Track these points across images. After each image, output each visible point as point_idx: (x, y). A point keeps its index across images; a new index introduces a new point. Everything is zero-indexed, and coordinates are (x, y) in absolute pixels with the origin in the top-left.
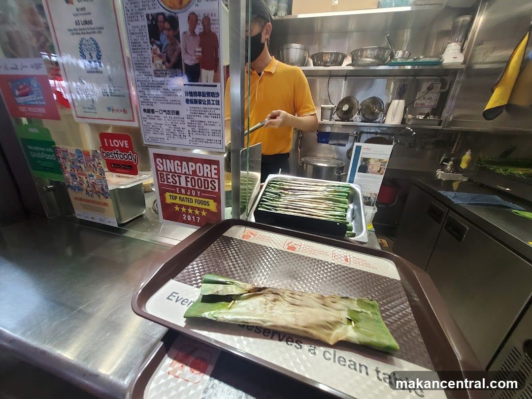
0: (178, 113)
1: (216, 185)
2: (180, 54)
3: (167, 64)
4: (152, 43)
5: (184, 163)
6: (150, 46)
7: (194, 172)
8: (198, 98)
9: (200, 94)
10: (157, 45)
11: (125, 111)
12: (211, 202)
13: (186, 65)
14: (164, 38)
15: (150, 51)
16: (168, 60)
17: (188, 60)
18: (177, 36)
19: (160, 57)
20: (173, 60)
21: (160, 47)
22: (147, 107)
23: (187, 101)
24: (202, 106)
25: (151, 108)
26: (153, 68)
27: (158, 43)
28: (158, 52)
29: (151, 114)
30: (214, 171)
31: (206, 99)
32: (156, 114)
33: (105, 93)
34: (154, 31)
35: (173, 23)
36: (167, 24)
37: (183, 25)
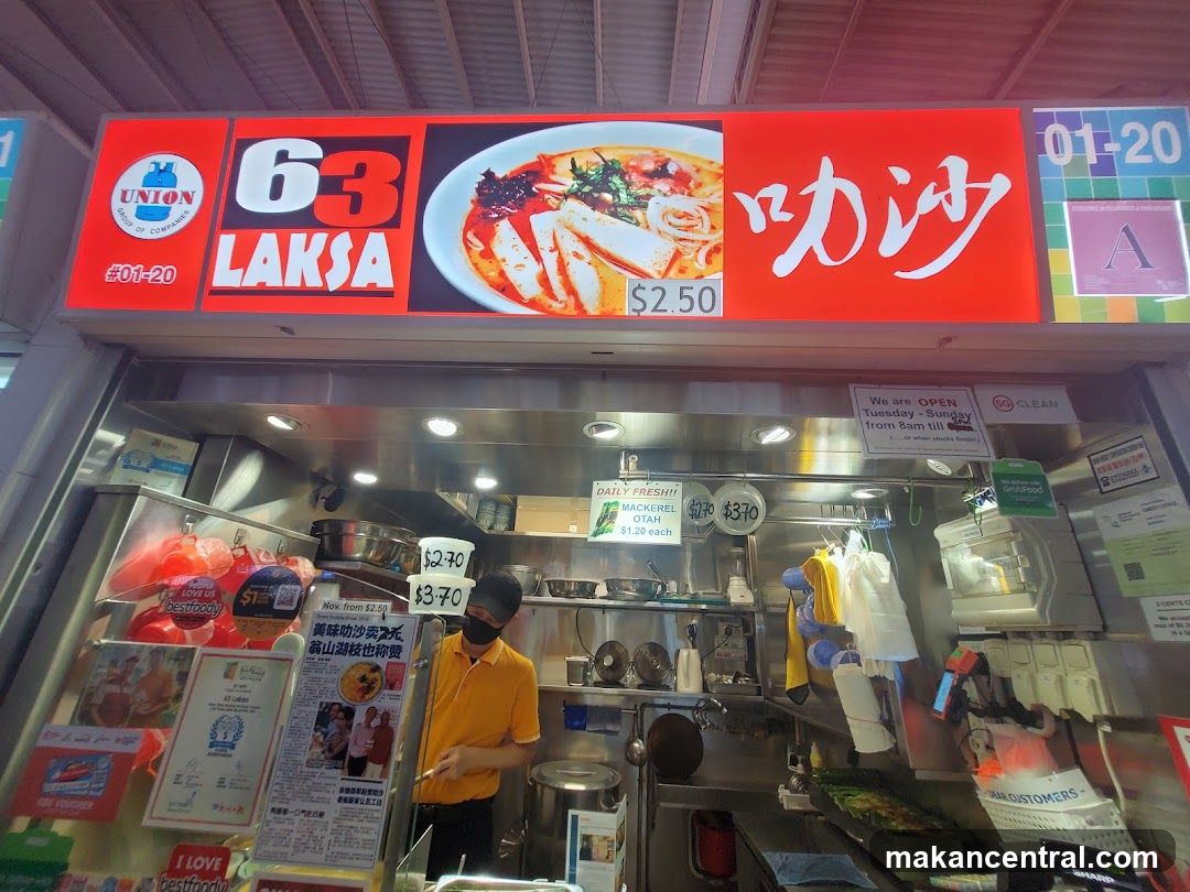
0: (321, 815)
2: (347, 746)
3: (327, 753)
4: (316, 730)
6: (313, 732)
8: (355, 796)
9: (359, 791)
10: (323, 733)
11: (240, 810)
13: (351, 757)
14: (333, 728)
15: (311, 737)
16: (330, 750)
17: (355, 752)
18: (350, 727)
19: (322, 745)
20: (336, 750)
21: (325, 735)
22: (277, 805)
23: (340, 800)
24: (359, 806)
25: (284, 806)
27: (324, 730)
28: (321, 739)
29: (281, 816)
31: (366, 797)
32: (288, 816)
33: (221, 783)
34: (323, 719)
35: (349, 713)
36: (341, 714)
37: (360, 717)
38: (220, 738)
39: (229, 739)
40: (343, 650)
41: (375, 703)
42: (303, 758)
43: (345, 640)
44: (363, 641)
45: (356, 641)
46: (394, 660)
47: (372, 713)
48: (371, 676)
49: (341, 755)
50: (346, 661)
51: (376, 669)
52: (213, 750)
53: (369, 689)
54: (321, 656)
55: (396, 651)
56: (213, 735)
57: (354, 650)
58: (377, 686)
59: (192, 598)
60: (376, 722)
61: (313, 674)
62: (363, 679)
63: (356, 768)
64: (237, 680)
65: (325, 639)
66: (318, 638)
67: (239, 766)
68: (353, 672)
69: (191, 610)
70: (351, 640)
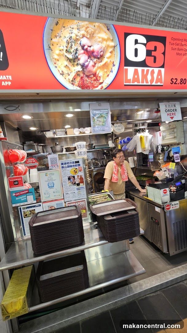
0: (75, 193)
1: (85, 206)
5: (76, 203)
6: (68, 181)
7: (79, 205)
9: (80, 188)
11: (60, 195)
12: (84, 210)
14: (72, 180)
16: (72, 183)
17: (77, 182)
18: (75, 179)
20: (74, 183)
23: (77, 190)
24: (80, 190)
26: (69, 185)
28: (70, 182)
30: (84, 203)
32: (69, 194)
33: (54, 192)
34: (69, 179)
35: (74, 177)
36: (72, 177)
37: (76, 177)
38: (50, 186)
39: (52, 185)
40: (68, 167)
41: (78, 174)
42: (68, 185)
43: (68, 165)
44: (72, 164)
45: (71, 165)
46: (79, 167)
47: (78, 176)
48: (76, 170)
49: (75, 183)
50: (70, 168)
51: (76, 169)
52: (50, 188)
53: (76, 172)
54: (64, 168)
55: (79, 165)
56: (49, 186)
57: (71, 166)
58: (78, 171)
59: (30, 163)
60: (79, 177)
61: (64, 172)
62: (74, 171)
63: (78, 185)
64: (49, 176)
65: (64, 165)
66: (62, 165)
67: (56, 189)
68: (72, 170)
69: (31, 165)
70: (69, 165)
